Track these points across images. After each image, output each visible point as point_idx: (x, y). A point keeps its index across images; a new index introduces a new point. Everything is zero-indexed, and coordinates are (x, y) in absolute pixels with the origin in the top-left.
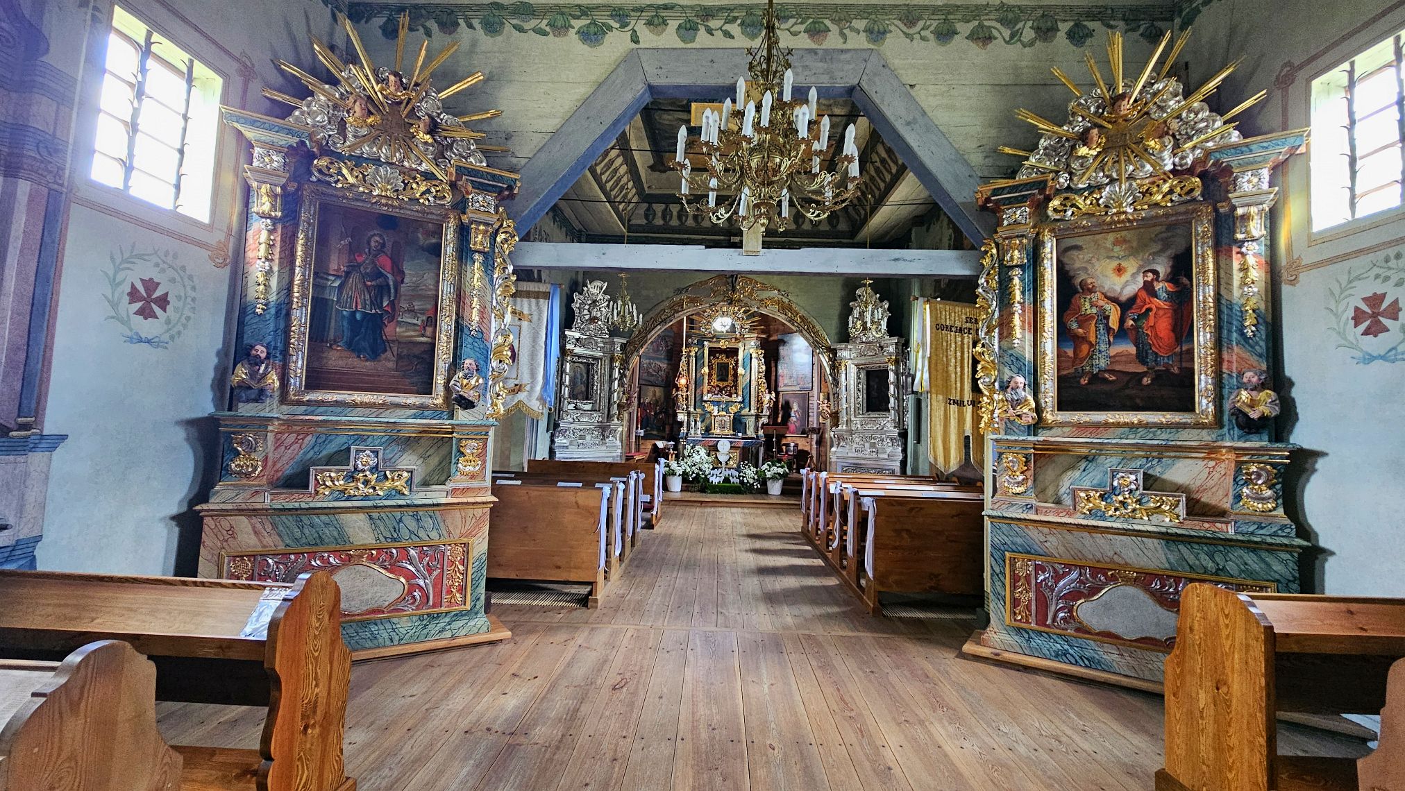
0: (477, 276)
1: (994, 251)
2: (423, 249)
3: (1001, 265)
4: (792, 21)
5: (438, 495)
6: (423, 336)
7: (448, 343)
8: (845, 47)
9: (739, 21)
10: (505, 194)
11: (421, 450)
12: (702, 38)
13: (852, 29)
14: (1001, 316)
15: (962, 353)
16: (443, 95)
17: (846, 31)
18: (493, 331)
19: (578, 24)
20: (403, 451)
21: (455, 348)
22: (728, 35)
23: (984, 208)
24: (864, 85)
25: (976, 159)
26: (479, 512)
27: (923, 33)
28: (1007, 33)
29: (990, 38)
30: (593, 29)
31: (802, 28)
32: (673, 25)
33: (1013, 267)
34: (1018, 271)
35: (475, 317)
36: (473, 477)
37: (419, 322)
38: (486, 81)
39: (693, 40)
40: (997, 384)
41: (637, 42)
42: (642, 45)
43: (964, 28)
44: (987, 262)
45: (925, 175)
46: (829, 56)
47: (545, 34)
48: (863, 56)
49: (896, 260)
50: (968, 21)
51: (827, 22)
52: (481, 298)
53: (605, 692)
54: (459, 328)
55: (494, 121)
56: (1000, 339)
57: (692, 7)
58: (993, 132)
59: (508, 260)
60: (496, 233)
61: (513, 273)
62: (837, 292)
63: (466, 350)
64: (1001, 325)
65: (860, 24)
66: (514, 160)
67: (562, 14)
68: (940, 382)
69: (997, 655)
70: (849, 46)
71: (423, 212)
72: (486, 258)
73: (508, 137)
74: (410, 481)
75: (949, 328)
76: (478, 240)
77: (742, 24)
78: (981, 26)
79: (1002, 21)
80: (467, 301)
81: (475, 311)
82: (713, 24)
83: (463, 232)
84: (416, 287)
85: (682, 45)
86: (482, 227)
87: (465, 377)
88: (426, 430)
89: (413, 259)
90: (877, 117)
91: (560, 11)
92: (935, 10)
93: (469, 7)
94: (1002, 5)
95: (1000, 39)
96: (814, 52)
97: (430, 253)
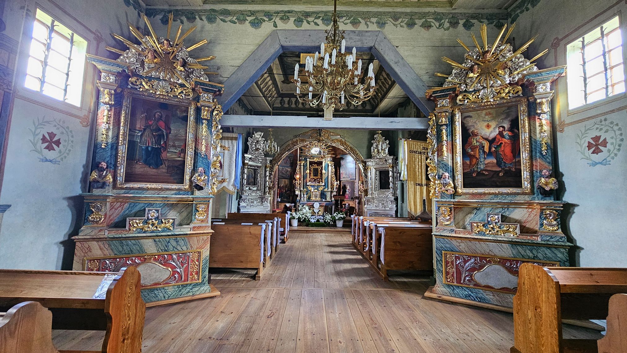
0: (204, 130)
1: (434, 118)
2: (179, 118)
3: (437, 124)
4: (344, 18)
5: (186, 230)
6: (179, 157)
7: (191, 160)
8: (367, 29)
9: (321, 18)
10: (217, 94)
11: (178, 209)
12: (305, 26)
13: (370, 22)
14: (438, 146)
15: (421, 163)
16: (189, 49)
17: (368, 23)
18: (212, 155)
19: (249, 19)
20: (170, 210)
21: (194, 163)
22: (316, 24)
23: (429, 99)
24: (376, 46)
25: (425, 78)
26: (205, 238)
27: (401, 24)
28: (437, 24)
29: (430, 26)
30: (256, 21)
31: (349, 21)
32: (292, 19)
33: (442, 125)
34: (445, 127)
35: (204, 149)
36: (202, 221)
37: (178, 151)
38: (209, 43)
39: (301, 26)
40: (437, 176)
41: (276, 27)
42: (278, 28)
43: (419, 22)
44: (431, 123)
45: (403, 85)
46: (361, 33)
47: (235, 23)
48: (375, 34)
49: (391, 122)
50: (421, 19)
51: (360, 19)
52: (206, 140)
53: (264, 319)
54: (196, 153)
55: (212, 61)
56: (437, 156)
57: (300, 12)
58: (432, 67)
59: (219, 123)
60: (213, 111)
61: (221, 129)
62: (366, 137)
63: (199, 164)
64: (438, 150)
65: (374, 20)
66: (221, 79)
67: (243, 14)
68: (412, 176)
69: (440, 297)
70: (369, 29)
71: (180, 102)
72: (209, 122)
73: (218, 68)
74: (173, 224)
75: (416, 152)
76: (205, 114)
77: (322, 19)
78: (426, 21)
79: (436, 19)
80: (200, 141)
81: (203, 146)
82: (310, 19)
83: (198, 111)
84: (176, 136)
85: (296, 28)
86: (206, 108)
87: (199, 176)
88: (181, 200)
89: (175, 123)
90: (382, 60)
91: (242, 12)
92: (406, 14)
93: (201, 11)
94: (435, 12)
95: (435, 27)
96: (354, 32)
97: (183, 120)
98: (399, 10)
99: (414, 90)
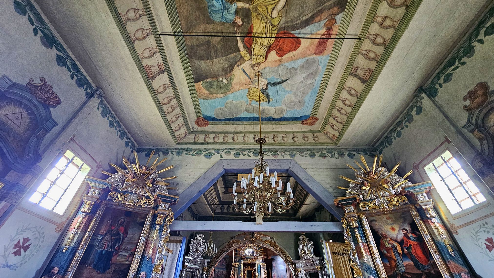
0: (156, 234)
1: (346, 222)
2: (138, 223)
3: (350, 227)
4: (267, 152)
6: (127, 261)
7: (137, 264)
8: (283, 159)
10: (172, 203)
12: (241, 157)
13: (285, 154)
14: (356, 248)
15: (346, 265)
16: (159, 172)
18: (157, 258)
19: (204, 153)
21: (139, 266)
22: (249, 156)
23: (338, 206)
24: (291, 169)
25: (331, 190)
27: (306, 155)
28: (330, 155)
29: (326, 156)
30: (209, 154)
32: (233, 153)
33: (354, 228)
34: (357, 230)
35: (151, 252)
37: (127, 255)
38: (174, 168)
39: (238, 157)
41: (222, 158)
44: (344, 226)
45: (315, 195)
46: (279, 161)
47: (194, 156)
48: (290, 162)
49: (312, 226)
50: (318, 152)
51: (278, 153)
52: (155, 244)
54: (143, 257)
55: (174, 180)
56: (358, 258)
57: (238, 149)
58: (334, 182)
59: (168, 228)
60: (167, 217)
61: (169, 233)
62: (292, 239)
63: (143, 267)
64: (357, 252)
65: (287, 153)
67: (200, 151)
70: (285, 158)
71: (142, 210)
72: (161, 227)
73: (177, 185)
75: (338, 254)
76: (159, 220)
77: (253, 153)
78: (322, 153)
79: (327, 152)
80: (149, 245)
81: (151, 250)
82: (244, 153)
83: (155, 217)
84: (131, 239)
85: (235, 158)
86: (162, 215)
89: (133, 228)
90: (296, 177)
91: (200, 150)
92: (308, 150)
93: (173, 149)
94: (327, 148)
95: (328, 157)
96: (275, 160)
97: (140, 225)
98: (302, 147)
99: (324, 199)
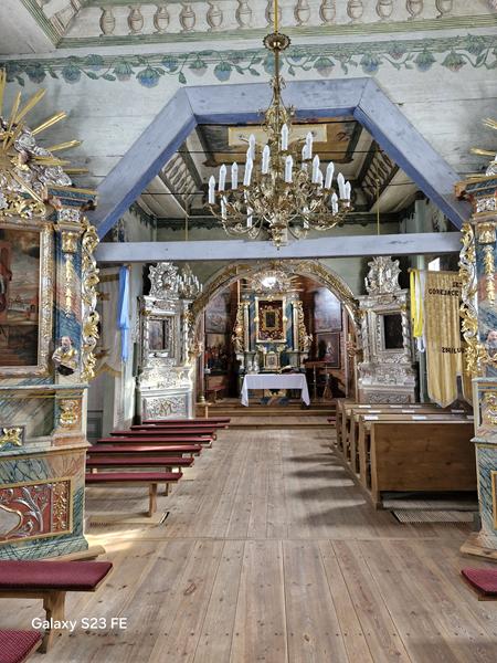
1: (471, 232)
2: (25, 252)
3: (477, 243)
4: (304, 59)
5: (44, 445)
6: (28, 320)
7: (48, 324)
8: (346, 77)
9: (262, 62)
11: (30, 410)
12: (235, 77)
13: (351, 63)
14: (479, 283)
15: (452, 310)
16: (37, 130)
17: (347, 65)
18: (83, 312)
19: (137, 70)
20: (16, 411)
21: (54, 328)
22: (254, 73)
23: (461, 198)
24: (362, 106)
25: (454, 159)
26: (77, 456)
27: (407, 62)
28: (474, 59)
29: (461, 63)
30: (149, 73)
31: (312, 64)
32: (211, 67)
33: (485, 244)
34: (490, 248)
36: (71, 427)
37: (25, 310)
38: (71, 115)
39: (227, 79)
40: (478, 337)
41: (184, 82)
42: (188, 84)
43: (440, 57)
44: (466, 240)
45: (412, 171)
46: (334, 85)
47: (112, 79)
48: (360, 83)
50: (443, 51)
51: (331, 58)
52: (72, 289)
53: (179, 597)
54: (56, 312)
55: (76, 149)
56: (479, 301)
57: (225, 53)
58: (466, 138)
59: (92, 257)
60: (82, 235)
63: (63, 329)
64: (479, 290)
65: (357, 58)
66: (94, 179)
67: (125, 63)
68: (434, 335)
69: (488, 553)
70: (350, 76)
71: (25, 225)
72: (75, 257)
73: (88, 161)
74: (22, 435)
75: (441, 292)
76: (68, 245)
77: (265, 64)
78: (453, 54)
79: (469, 49)
80: (61, 291)
81: (69, 300)
82: (243, 65)
83: (56, 237)
84: (21, 283)
85: (219, 83)
86: (70, 234)
88: (33, 394)
89: (17, 261)
90: (374, 130)
91: (123, 60)
92: (416, 44)
93: (52, 61)
94: (470, 36)
95: (469, 63)
96: (322, 82)
97: (31, 255)
98: (402, 37)
99: (432, 182)
